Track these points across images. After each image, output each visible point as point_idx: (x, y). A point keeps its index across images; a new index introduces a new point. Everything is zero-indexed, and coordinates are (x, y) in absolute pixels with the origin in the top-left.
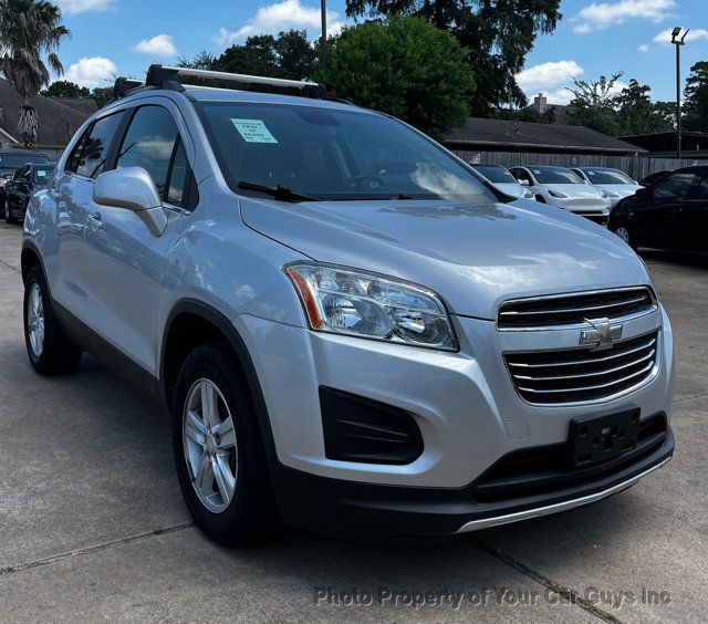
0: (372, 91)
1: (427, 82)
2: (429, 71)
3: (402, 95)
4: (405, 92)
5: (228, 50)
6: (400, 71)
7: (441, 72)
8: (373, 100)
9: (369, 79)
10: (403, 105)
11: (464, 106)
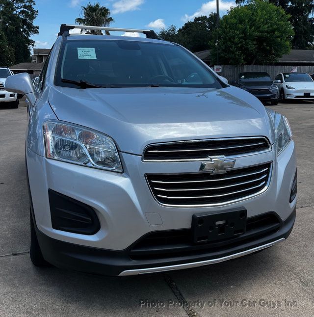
0: (240, 38)
1: (268, 33)
2: (269, 27)
3: (255, 40)
4: (256, 38)
5: (186, 24)
6: (254, 27)
7: (275, 27)
8: (240, 43)
9: (238, 32)
10: (255, 45)
11: (288, 43)
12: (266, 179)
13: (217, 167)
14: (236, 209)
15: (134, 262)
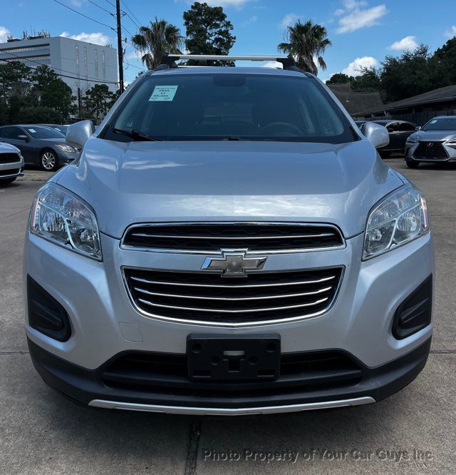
5: (449, 41)
12: (330, 295)
13: (230, 266)
14: (262, 335)
15: (107, 390)
